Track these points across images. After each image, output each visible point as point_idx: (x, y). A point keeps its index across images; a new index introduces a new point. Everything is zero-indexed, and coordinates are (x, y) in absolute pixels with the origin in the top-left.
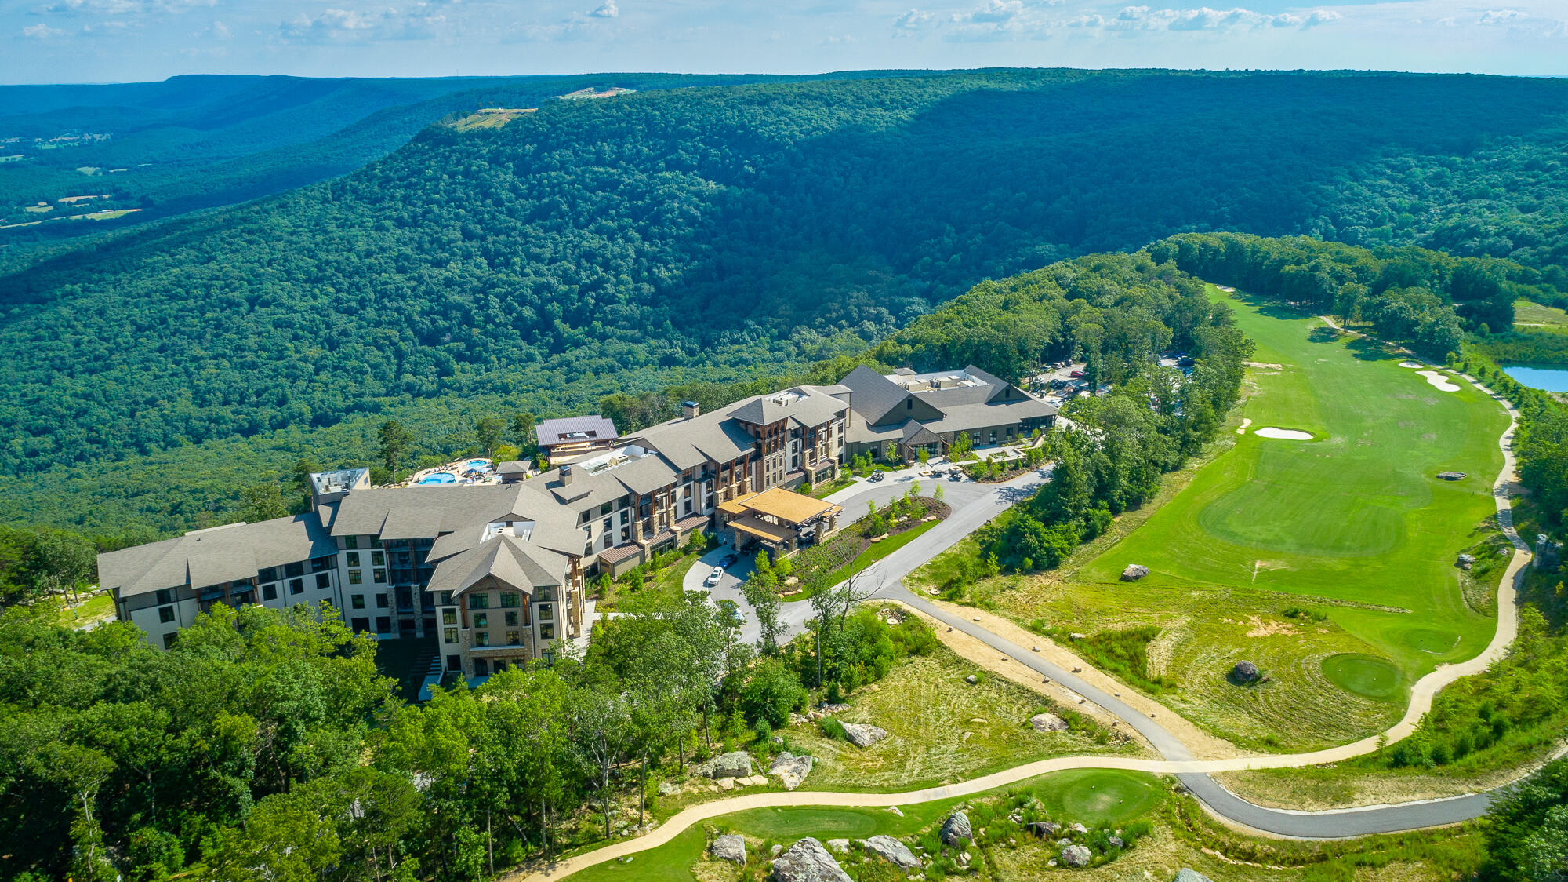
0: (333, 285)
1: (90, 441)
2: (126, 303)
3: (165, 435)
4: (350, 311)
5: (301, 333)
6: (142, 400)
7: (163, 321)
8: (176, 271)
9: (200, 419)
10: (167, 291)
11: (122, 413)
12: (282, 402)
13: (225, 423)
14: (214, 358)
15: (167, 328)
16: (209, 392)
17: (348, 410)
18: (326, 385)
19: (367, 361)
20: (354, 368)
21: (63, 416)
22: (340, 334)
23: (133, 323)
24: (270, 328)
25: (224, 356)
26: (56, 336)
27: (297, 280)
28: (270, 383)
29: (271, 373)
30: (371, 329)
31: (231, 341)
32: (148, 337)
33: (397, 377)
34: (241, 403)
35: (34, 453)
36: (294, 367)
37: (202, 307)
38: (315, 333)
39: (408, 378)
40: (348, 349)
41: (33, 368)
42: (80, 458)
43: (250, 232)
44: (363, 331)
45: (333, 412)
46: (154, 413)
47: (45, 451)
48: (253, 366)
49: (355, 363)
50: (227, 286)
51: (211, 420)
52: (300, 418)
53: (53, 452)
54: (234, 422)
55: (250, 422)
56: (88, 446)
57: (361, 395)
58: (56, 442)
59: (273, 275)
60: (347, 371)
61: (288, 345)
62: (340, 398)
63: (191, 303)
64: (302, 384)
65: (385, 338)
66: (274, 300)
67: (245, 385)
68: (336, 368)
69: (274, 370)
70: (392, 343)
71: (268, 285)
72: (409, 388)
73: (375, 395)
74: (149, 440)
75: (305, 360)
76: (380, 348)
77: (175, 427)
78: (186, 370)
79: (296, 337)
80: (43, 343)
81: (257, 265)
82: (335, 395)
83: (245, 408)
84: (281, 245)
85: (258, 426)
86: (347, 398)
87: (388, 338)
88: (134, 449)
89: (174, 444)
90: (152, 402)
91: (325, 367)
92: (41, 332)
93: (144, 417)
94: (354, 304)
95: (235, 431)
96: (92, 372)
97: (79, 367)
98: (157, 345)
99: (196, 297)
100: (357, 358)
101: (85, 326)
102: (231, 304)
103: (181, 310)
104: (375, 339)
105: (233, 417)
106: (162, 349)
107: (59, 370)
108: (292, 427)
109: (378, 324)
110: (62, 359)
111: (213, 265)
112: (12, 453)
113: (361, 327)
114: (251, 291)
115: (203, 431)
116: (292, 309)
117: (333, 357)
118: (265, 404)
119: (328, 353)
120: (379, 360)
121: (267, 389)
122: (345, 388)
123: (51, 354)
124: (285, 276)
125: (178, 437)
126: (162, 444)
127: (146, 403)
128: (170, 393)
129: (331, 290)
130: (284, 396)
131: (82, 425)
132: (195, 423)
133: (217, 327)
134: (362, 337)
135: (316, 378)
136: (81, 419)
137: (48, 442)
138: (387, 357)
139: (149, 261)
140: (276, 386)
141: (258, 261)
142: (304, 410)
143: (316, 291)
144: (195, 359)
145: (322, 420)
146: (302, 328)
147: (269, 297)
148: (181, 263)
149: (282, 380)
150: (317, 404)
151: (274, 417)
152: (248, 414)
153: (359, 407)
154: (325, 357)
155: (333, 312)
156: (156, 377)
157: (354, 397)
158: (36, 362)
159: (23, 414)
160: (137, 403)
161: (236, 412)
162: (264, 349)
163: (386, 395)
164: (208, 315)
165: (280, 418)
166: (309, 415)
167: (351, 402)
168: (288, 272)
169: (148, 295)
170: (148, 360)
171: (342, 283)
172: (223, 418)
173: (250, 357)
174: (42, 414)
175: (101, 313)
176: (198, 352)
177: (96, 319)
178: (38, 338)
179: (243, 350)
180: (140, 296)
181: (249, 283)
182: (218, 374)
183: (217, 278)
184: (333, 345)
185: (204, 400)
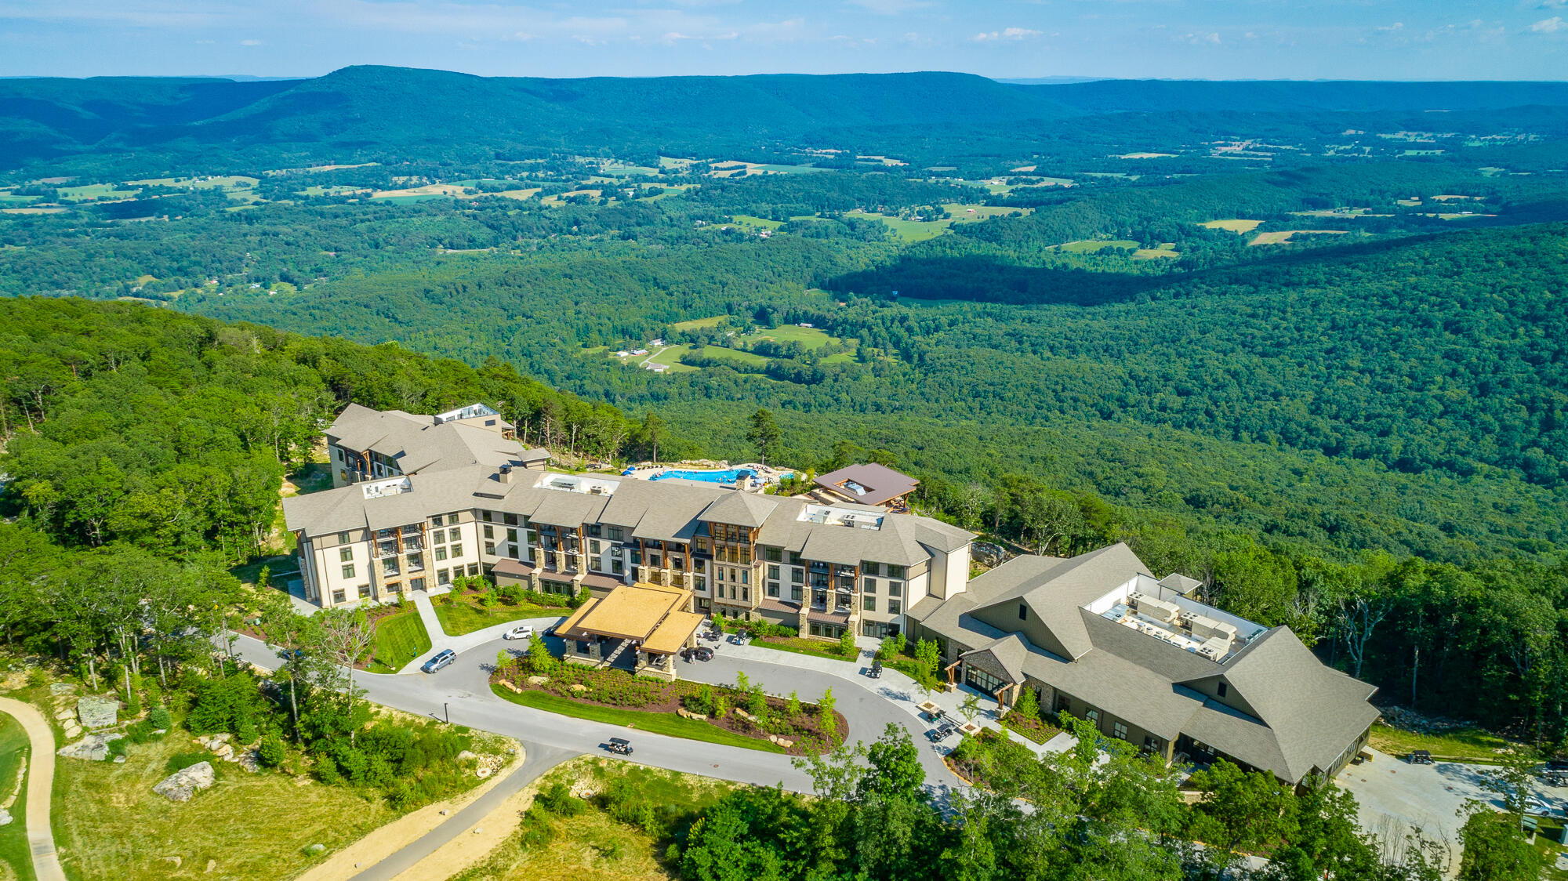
0: (1546, 328)
1: (1208, 413)
2: (1342, 300)
3: (1262, 429)
4: (1536, 361)
5: (1461, 369)
6: (1271, 390)
7: (1355, 326)
8: (1413, 279)
9: (1299, 425)
10: (1386, 297)
11: (1247, 398)
12: (1384, 433)
13: (1318, 436)
14: (1362, 372)
15: (1353, 332)
16: (1328, 401)
17: (1438, 465)
18: (1440, 430)
19: (1501, 420)
20: (1483, 423)
21: (1206, 386)
22: (1500, 383)
23: (1333, 321)
24: (1437, 356)
25: (1371, 372)
26: (1266, 317)
27: (1514, 313)
28: (1388, 410)
29: (1397, 401)
30: (1539, 387)
31: (1391, 359)
32: (1330, 337)
33: (1523, 449)
34: (1348, 421)
35: (1163, 408)
36: (1422, 403)
37: (1400, 319)
38: (1477, 374)
39: (1536, 453)
40: (1494, 402)
41: (1228, 340)
42: (1190, 425)
43: (1521, 253)
44: (1528, 385)
45: (1422, 461)
46: (1270, 404)
47: (1171, 409)
48: (1387, 390)
49: (1488, 418)
50: (1441, 304)
51: (1310, 430)
52: (1384, 455)
53: (1177, 412)
54: (1326, 437)
55: (1338, 443)
56: (1202, 417)
57: (1463, 454)
58: (1184, 405)
59: (1494, 303)
60: (1473, 424)
61: (1439, 379)
62: (1440, 449)
63: (1393, 314)
64: (1418, 422)
65: (1545, 401)
66: (1469, 329)
67: (1363, 405)
68: (1466, 417)
69: (1402, 400)
70: (1551, 410)
71: (1480, 313)
72: (1527, 465)
73: (1481, 460)
74: (1247, 428)
75: (1439, 399)
76: (1532, 410)
77: (1274, 424)
78: (1330, 375)
79: (1454, 374)
80: (1252, 320)
81: (1489, 289)
82: (1436, 444)
83: (1345, 427)
84: (1536, 272)
85: (1343, 449)
86: (1448, 452)
87: (1550, 402)
88: (1231, 432)
89: (1263, 439)
90: (1276, 396)
91: (1454, 412)
92: (1260, 312)
93: (1260, 407)
94: (1546, 354)
95: (1321, 445)
96: (1263, 355)
97: (1260, 349)
98: (1330, 345)
99: (1403, 309)
100: (1495, 415)
101: (1295, 314)
102: (1428, 323)
103: (1379, 319)
104: (1533, 400)
105: (1328, 431)
106: (1329, 352)
107: (1244, 346)
108: (1371, 461)
109: (1552, 383)
110: (1254, 337)
111: (1448, 281)
112: (1150, 403)
113: (1530, 381)
114: (1456, 315)
115: (1294, 435)
116: (1476, 343)
117: (1472, 402)
118: (1366, 430)
119: (1469, 398)
120: (1517, 423)
121: (1379, 415)
122: (1455, 440)
123: (1250, 331)
124: (1506, 306)
125: (1271, 435)
126: (1255, 435)
127: (1272, 395)
128: (1297, 392)
129: (1540, 332)
130: (1390, 427)
131: (1211, 397)
132: (1293, 426)
133: (1394, 342)
134: (1521, 393)
135: (1436, 420)
136: (1215, 393)
137: (1181, 400)
138: (1528, 423)
139: (1400, 264)
140: (1388, 416)
141: (1493, 286)
142: (1394, 448)
143: (1521, 330)
144: (1346, 367)
145: (1404, 465)
146: (1467, 366)
147: (1465, 324)
148: (1427, 272)
149: (1401, 413)
150: (1414, 446)
151: (1362, 446)
152: (1343, 434)
153: (1451, 466)
154: (1462, 402)
155: (1515, 357)
156: (1302, 375)
157: (1458, 452)
158: (1235, 336)
159: (1182, 374)
160: (1265, 392)
161: (1335, 429)
162: (1412, 376)
163: (1496, 464)
164: (1396, 329)
165: (1367, 448)
166: (1395, 455)
167: (1444, 458)
168: (1512, 304)
169: (1366, 298)
170: (1311, 358)
171: (1556, 328)
172: (1318, 429)
173: (1393, 379)
174: (1195, 378)
175: (1315, 305)
176: (1355, 363)
177: (1308, 310)
178: (1253, 316)
179: (1392, 371)
180: (1358, 296)
181: (1464, 305)
182: (1353, 388)
183: (1437, 295)
184: (1484, 390)
185: (1318, 408)
